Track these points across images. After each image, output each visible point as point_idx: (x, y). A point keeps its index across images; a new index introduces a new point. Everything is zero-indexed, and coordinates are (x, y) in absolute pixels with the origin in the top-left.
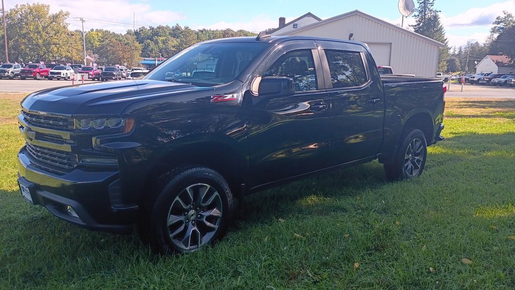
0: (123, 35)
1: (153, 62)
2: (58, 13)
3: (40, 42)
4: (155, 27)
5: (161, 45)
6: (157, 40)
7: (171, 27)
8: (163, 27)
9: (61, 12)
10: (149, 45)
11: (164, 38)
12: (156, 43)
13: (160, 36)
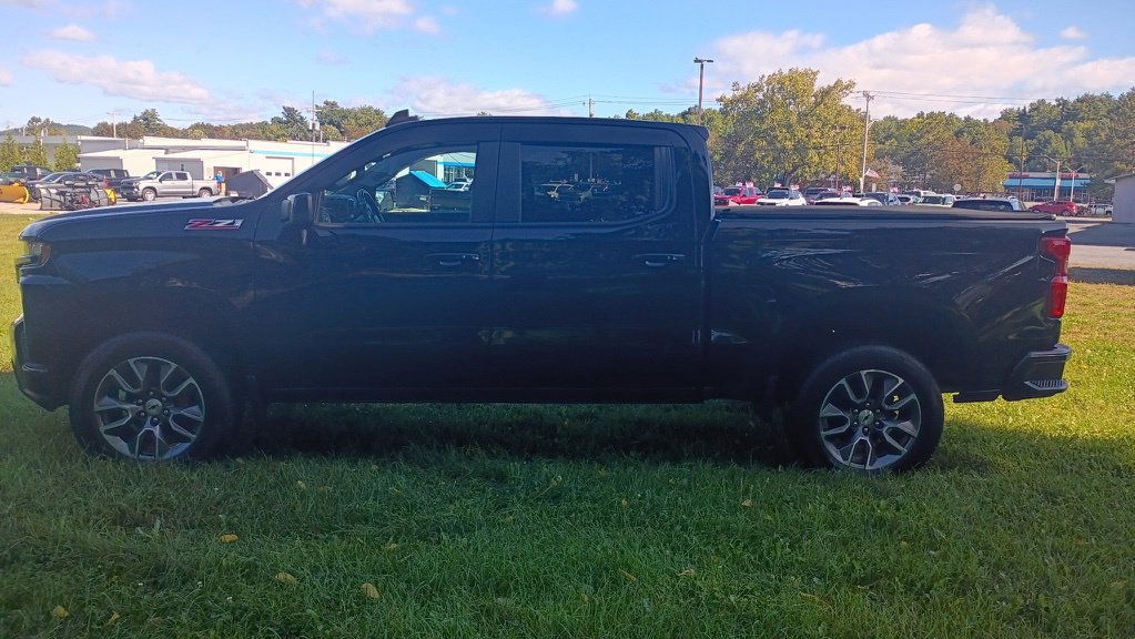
0: (991, 120)
1: (1050, 183)
2: (832, 84)
3: (789, 144)
4: (1072, 99)
5: (1080, 141)
6: (1071, 129)
7: (1116, 96)
8: (1093, 98)
9: (838, 82)
10: (1048, 141)
11: (1089, 125)
12: (1069, 136)
13: (1082, 120)
